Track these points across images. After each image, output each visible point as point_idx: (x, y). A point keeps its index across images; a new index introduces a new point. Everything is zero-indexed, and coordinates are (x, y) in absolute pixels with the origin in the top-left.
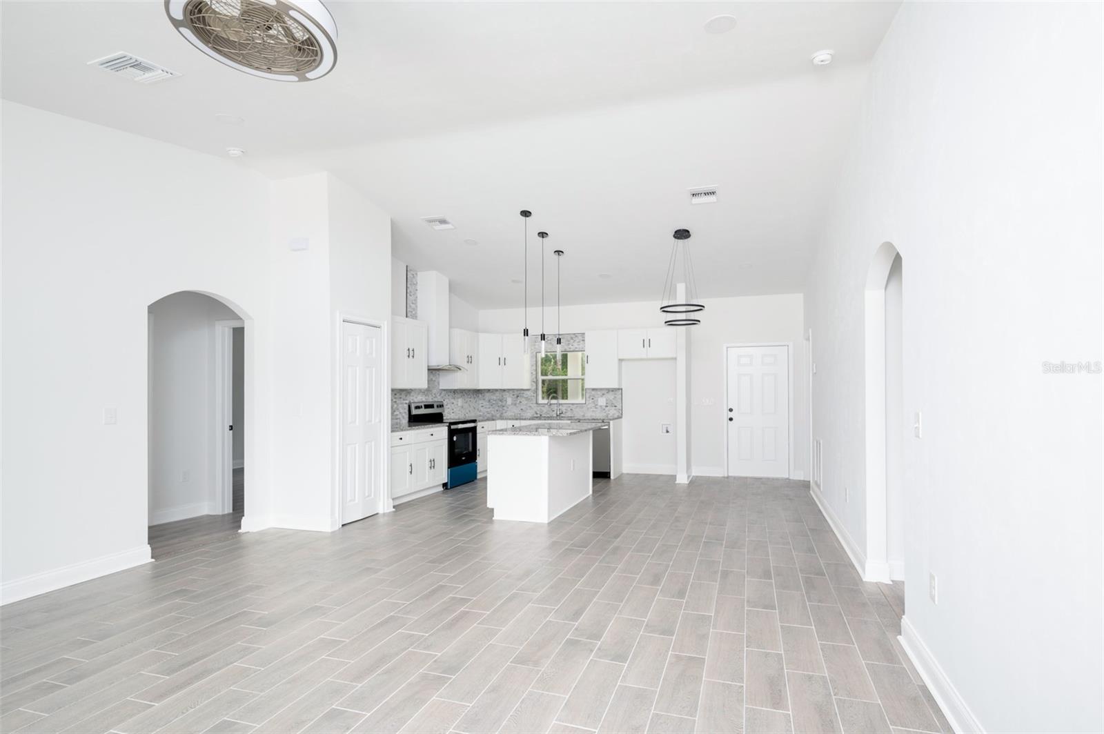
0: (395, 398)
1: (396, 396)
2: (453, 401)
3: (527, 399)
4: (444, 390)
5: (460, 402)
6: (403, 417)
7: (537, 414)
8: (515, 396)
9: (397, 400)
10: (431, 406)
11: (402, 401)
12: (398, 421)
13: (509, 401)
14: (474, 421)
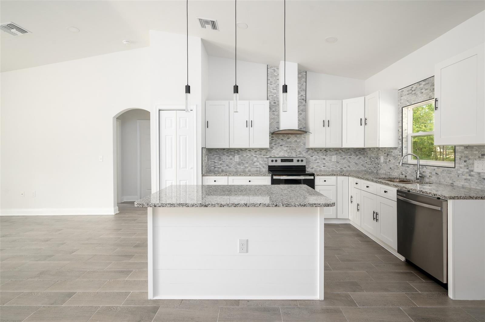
0: (255, 154)
1: (256, 153)
2: (324, 157)
3: (395, 158)
4: (312, 149)
5: (334, 158)
6: (264, 167)
7: (402, 174)
8: (386, 155)
9: (257, 155)
10: (292, 161)
11: (263, 157)
12: (258, 169)
13: (382, 159)
14: (313, 175)
